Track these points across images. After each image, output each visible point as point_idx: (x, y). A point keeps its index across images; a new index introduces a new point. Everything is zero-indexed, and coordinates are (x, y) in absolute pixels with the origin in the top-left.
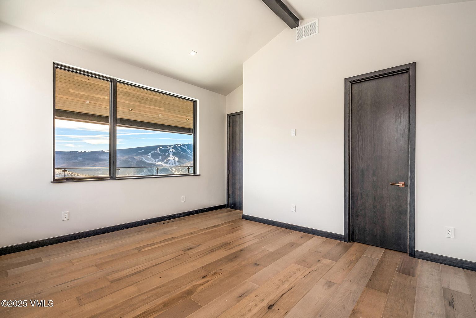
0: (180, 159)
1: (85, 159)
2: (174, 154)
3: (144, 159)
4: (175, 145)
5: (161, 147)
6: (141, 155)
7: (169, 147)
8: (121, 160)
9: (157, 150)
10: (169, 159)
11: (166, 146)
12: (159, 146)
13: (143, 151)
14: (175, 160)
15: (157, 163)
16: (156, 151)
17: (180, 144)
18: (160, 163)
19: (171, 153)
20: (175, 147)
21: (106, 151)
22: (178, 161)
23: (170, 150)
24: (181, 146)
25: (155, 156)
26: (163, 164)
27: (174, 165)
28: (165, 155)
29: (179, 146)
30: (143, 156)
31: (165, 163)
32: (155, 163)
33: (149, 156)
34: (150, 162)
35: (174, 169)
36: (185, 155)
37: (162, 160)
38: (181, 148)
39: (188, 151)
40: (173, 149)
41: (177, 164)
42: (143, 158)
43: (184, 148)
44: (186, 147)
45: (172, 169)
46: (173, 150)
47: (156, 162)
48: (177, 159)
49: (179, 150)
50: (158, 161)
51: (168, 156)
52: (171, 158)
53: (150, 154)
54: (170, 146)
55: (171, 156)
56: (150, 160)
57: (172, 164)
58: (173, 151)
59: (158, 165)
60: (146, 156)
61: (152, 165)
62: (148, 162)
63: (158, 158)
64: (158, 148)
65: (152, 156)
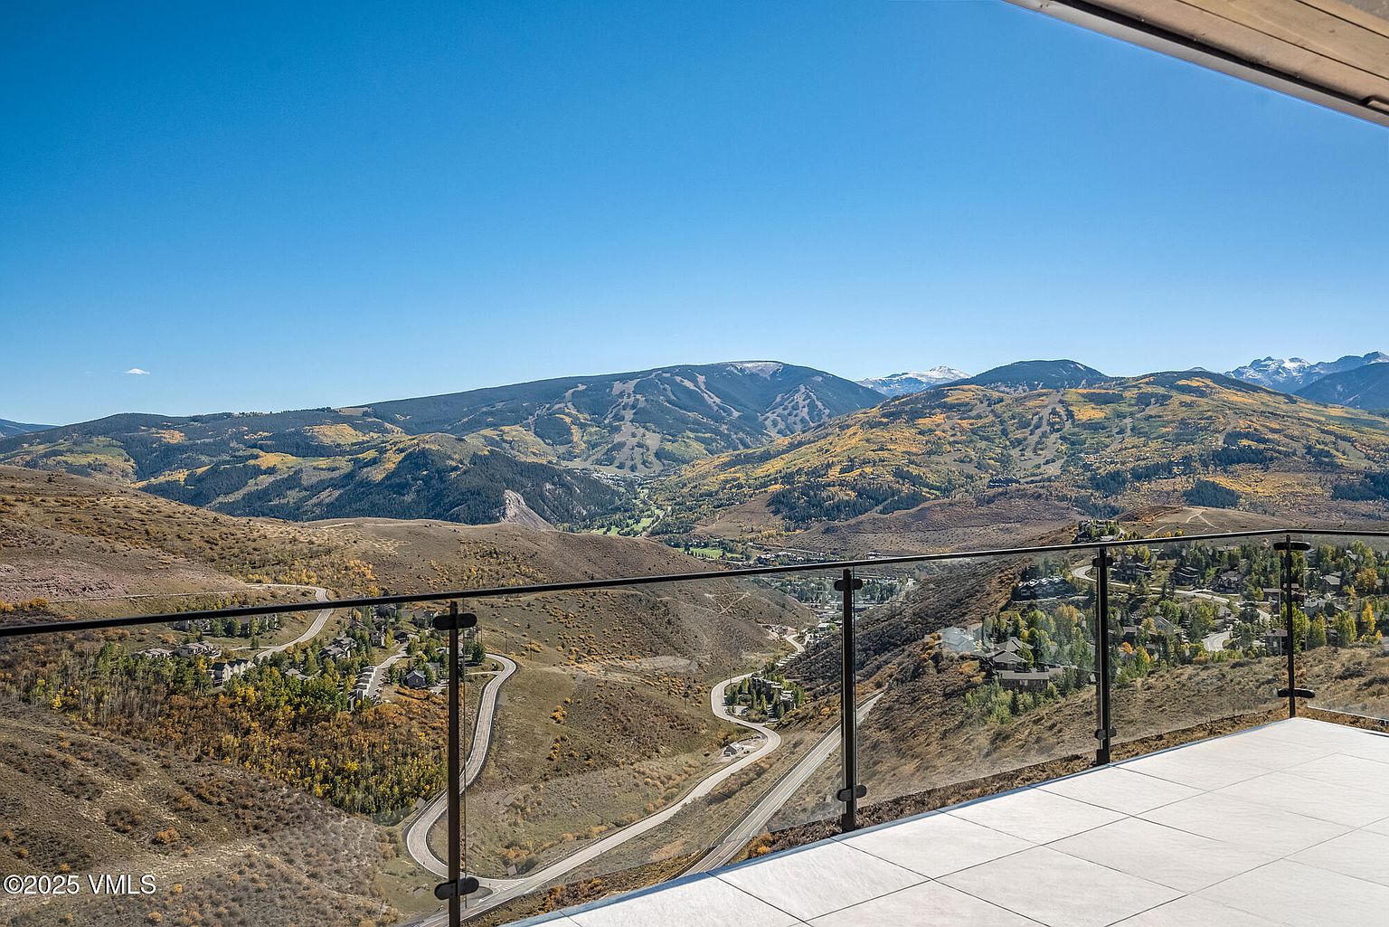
0: (670, 442)
1: (254, 446)
2: (642, 418)
3: (505, 445)
4: (649, 373)
5: (581, 387)
6: (491, 424)
7: (617, 384)
8: (403, 450)
9: (561, 400)
10: (617, 440)
11: (605, 382)
12: (572, 382)
13: (499, 404)
14: (646, 448)
15: (564, 464)
16: (557, 406)
17: (671, 370)
18: (577, 463)
19: (629, 414)
20: (646, 384)
22: (661, 453)
23: (625, 399)
24: (678, 379)
25: (552, 431)
26: (589, 466)
27: (642, 471)
28: (598, 423)
29: (668, 375)
30: (501, 433)
31: (599, 462)
32: (555, 460)
33: (528, 427)
34: (532, 459)
35: (644, 493)
36: (697, 421)
37: (587, 449)
38: (676, 388)
39: (710, 401)
40: (635, 392)
41: (657, 466)
42: (499, 438)
43: (690, 385)
44: (701, 379)
45: (633, 492)
46: (638, 396)
47: (557, 456)
48: (653, 441)
49: (666, 397)
50: (569, 454)
51: (615, 428)
52: (629, 435)
53: (531, 419)
54: (624, 377)
55: (627, 427)
56: (533, 448)
57: (635, 468)
58: (636, 402)
59: (569, 472)
60: (515, 430)
61: (543, 473)
62: (524, 457)
63: (571, 437)
64: (569, 393)
65: (537, 433)
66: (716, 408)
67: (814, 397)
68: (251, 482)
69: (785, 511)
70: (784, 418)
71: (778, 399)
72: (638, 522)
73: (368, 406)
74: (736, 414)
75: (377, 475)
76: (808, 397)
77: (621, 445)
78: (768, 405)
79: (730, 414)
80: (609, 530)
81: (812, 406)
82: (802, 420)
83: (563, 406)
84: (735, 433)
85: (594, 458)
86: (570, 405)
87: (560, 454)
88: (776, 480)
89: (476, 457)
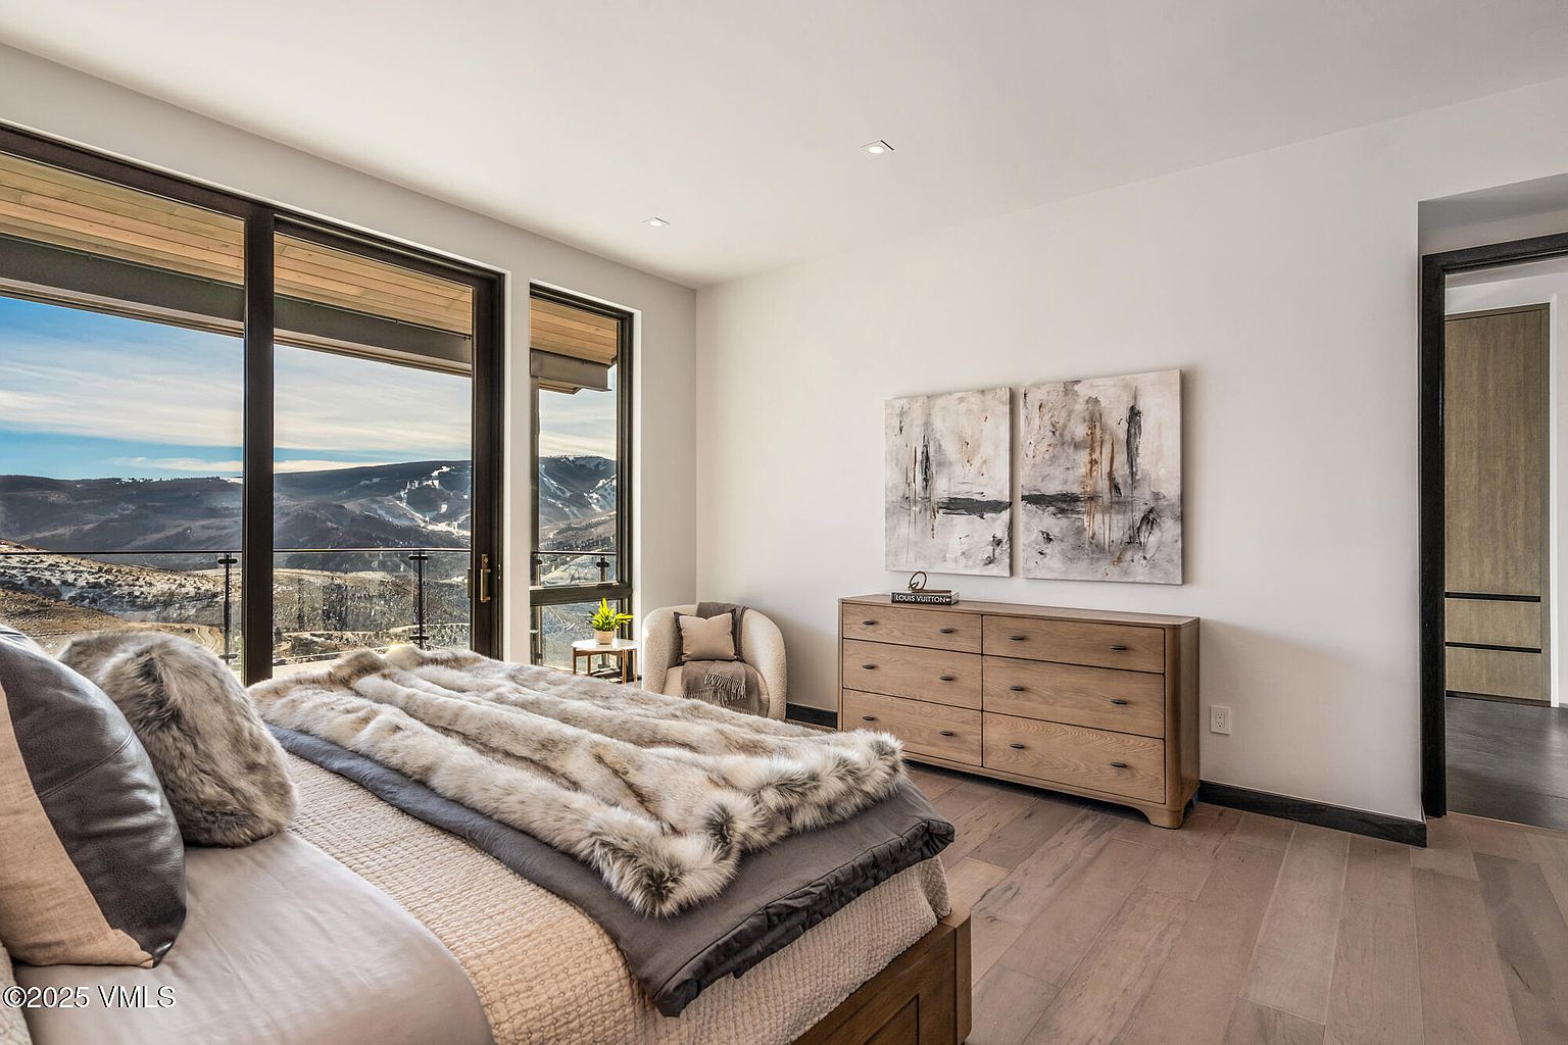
1: (145, 507)
3: (380, 512)
5: (445, 469)
6: (367, 496)
8: (288, 514)
9: (430, 478)
12: (438, 465)
13: (376, 480)
15: (430, 527)
16: (425, 484)
18: (442, 527)
21: (232, 480)
25: (423, 501)
26: (451, 529)
28: (458, 496)
30: (377, 502)
31: (459, 526)
32: (423, 525)
33: (400, 499)
34: (407, 523)
37: (450, 516)
39: (548, 484)
42: (375, 506)
47: (425, 522)
50: (436, 520)
53: (403, 494)
56: (404, 516)
59: (433, 532)
60: (389, 500)
61: (413, 534)
62: (396, 522)
63: (437, 508)
64: (435, 473)
65: (409, 503)
66: (553, 489)
68: (141, 538)
70: (604, 497)
71: (600, 484)
74: (568, 494)
79: (564, 493)
83: (430, 482)
84: (568, 507)
85: (456, 523)
86: (436, 482)
87: (427, 519)
88: (597, 541)
89: (354, 520)
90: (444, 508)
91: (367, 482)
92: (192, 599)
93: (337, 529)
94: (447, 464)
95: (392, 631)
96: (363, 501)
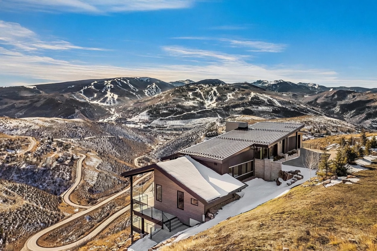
0: (120, 97)
2: (112, 91)
3: (75, 97)
4: (115, 79)
5: (96, 82)
6: (71, 92)
7: (106, 82)
8: (46, 98)
9: (91, 85)
10: (106, 96)
11: (102, 81)
12: (93, 81)
13: (73, 86)
14: (114, 98)
15: (91, 102)
16: (89, 87)
17: (120, 78)
18: (95, 102)
19: (109, 90)
20: (114, 82)
21: (28, 87)
22: (117, 100)
23: (108, 86)
24: (122, 81)
25: (89, 93)
26: (98, 103)
27: (112, 104)
28: (100, 92)
29: (119, 80)
31: (101, 102)
33: (81, 92)
34: (83, 101)
35: (113, 110)
36: (127, 92)
37: (97, 98)
38: (122, 83)
39: (130, 87)
40: (111, 84)
41: (117, 103)
42: (73, 95)
43: (125, 83)
44: (128, 81)
45: (110, 110)
47: (89, 100)
48: (116, 97)
49: (119, 85)
50: (93, 100)
51: (105, 93)
52: (109, 95)
53: (82, 90)
54: (108, 80)
55: (109, 93)
56: (83, 98)
57: (110, 104)
58: (111, 86)
59: (92, 104)
60: (78, 93)
61: (85, 104)
62: (80, 100)
63: (93, 95)
64: (92, 84)
65: (84, 94)
66: (132, 88)
67: (157, 86)
69: (151, 115)
70: (150, 91)
71: (148, 86)
72: (112, 117)
73: (35, 86)
74: (137, 90)
75: (38, 105)
76: (156, 86)
77: (107, 98)
78: (145, 87)
79: (136, 90)
80: (104, 120)
81: (157, 88)
82: (155, 92)
83: (91, 87)
84: (138, 95)
85: (100, 101)
86: (93, 87)
87: (90, 100)
88: (148, 107)
89: (67, 100)
90: (96, 95)
91: (70, 87)
92: (24, 128)
93: (61, 103)
94: (96, 80)
95: (85, 138)
96: (69, 93)
